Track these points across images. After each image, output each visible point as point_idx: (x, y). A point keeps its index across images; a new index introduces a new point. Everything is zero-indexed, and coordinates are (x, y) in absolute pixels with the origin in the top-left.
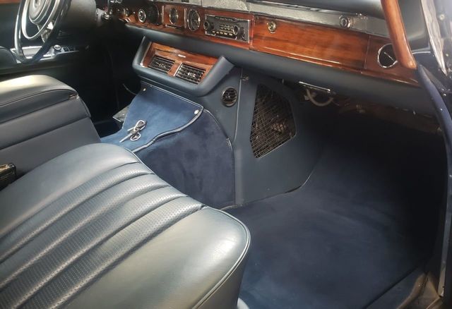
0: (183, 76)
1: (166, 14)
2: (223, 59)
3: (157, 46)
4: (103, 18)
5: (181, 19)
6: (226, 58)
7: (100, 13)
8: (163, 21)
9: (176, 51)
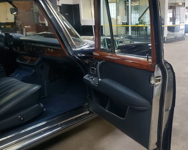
0: (30, 62)
1: (26, 48)
2: (40, 58)
3: (23, 56)
4: (7, 49)
5: (30, 49)
6: (41, 57)
7: (6, 48)
8: (25, 49)
9: (28, 57)
